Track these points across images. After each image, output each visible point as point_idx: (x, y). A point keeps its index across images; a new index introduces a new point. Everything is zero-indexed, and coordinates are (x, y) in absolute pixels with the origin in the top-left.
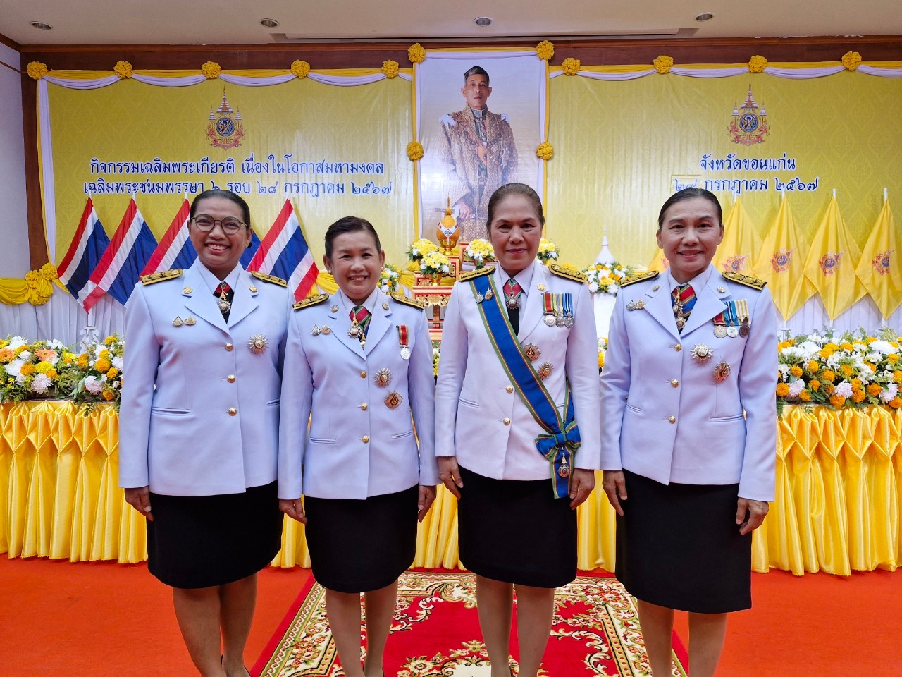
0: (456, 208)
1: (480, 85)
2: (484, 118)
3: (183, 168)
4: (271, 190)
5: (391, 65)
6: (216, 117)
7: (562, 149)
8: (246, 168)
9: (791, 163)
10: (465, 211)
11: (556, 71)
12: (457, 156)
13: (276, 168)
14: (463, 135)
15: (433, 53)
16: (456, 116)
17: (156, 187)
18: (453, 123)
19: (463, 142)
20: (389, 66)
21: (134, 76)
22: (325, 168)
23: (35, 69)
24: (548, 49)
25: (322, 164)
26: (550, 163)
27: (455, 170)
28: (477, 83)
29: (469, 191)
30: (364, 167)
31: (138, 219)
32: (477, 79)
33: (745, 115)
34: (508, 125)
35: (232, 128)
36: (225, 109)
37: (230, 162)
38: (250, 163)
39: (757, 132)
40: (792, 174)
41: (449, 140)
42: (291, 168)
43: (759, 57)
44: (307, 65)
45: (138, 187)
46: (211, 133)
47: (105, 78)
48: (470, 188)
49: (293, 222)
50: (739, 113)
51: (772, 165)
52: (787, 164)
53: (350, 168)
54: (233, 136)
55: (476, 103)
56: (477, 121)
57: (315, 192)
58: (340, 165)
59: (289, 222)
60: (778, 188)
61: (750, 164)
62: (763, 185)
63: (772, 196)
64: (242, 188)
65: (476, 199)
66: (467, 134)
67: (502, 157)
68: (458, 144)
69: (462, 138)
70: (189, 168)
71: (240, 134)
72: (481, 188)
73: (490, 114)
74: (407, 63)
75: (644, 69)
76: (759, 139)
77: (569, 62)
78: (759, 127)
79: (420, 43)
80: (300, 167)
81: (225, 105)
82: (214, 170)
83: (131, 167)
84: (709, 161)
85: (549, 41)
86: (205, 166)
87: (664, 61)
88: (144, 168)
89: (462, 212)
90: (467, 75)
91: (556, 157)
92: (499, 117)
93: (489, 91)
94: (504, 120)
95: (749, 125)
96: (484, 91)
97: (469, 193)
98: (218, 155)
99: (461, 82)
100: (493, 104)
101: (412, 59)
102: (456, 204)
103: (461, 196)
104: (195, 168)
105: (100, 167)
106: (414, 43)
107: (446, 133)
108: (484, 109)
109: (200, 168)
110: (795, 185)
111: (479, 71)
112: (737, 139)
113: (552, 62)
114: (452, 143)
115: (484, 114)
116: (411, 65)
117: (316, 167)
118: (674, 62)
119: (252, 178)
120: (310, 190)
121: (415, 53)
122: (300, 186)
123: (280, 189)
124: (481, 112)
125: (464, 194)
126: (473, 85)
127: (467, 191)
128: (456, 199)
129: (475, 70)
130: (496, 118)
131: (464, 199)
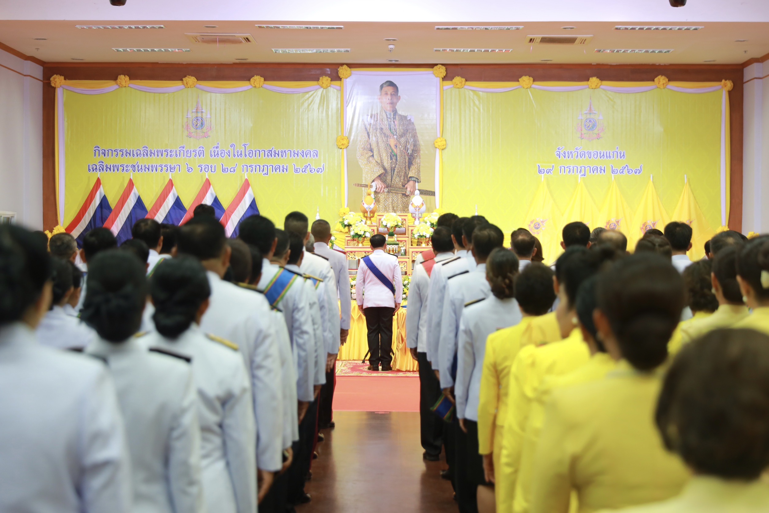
0: (374, 184)
1: (391, 95)
2: (394, 118)
3: (165, 154)
4: (232, 170)
5: (325, 80)
6: (192, 116)
7: (454, 142)
8: (213, 154)
9: (622, 154)
10: (381, 186)
11: (448, 86)
13: (236, 154)
14: (379, 130)
15: (355, 71)
17: (143, 168)
19: (379, 135)
21: (131, 86)
22: (273, 153)
23: (58, 80)
24: (442, 71)
25: (271, 151)
26: (444, 152)
27: (373, 156)
28: (389, 93)
30: (303, 153)
31: (135, 194)
32: (390, 90)
33: (588, 119)
34: (413, 124)
35: (203, 124)
36: (198, 110)
37: (202, 149)
38: (216, 150)
39: (596, 131)
40: (623, 162)
41: (368, 133)
42: (247, 154)
43: (595, 78)
44: (262, 79)
45: (129, 168)
46: (187, 128)
47: (109, 86)
48: (385, 169)
49: (250, 195)
50: (584, 117)
51: (608, 155)
52: (619, 155)
53: (292, 153)
54: (204, 130)
55: (388, 107)
56: (389, 120)
57: (266, 171)
58: (285, 152)
59: (247, 196)
60: (613, 172)
61: (592, 154)
62: (602, 170)
63: (609, 178)
64: (210, 169)
65: (389, 178)
66: (382, 129)
67: (409, 146)
68: (375, 137)
69: (378, 132)
70: (168, 153)
71: (209, 128)
72: (393, 170)
73: (399, 115)
75: (512, 85)
76: (598, 137)
77: (457, 79)
78: (597, 128)
79: (348, 65)
80: (254, 153)
81: (198, 107)
82: (189, 155)
83: (125, 153)
84: (562, 152)
85: (442, 67)
86: (182, 152)
87: (526, 80)
88: (135, 153)
89: (378, 187)
90: (382, 87)
91: (449, 148)
92: (405, 117)
93: (399, 98)
94: (410, 120)
95: (591, 126)
96: (395, 99)
97: (383, 173)
98: (192, 144)
99: (377, 92)
101: (341, 75)
102: (373, 181)
103: (377, 175)
104: (174, 153)
105: (101, 152)
106: (342, 65)
107: (366, 129)
108: (395, 112)
109: (178, 153)
110: (625, 170)
111: (391, 84)
112: (582, 136)
113: (444, 79)
114: (370, 136)
115: (395, 115)
116: (339, 79)
117: (266, 153)
118: (534, 81)
119: (217, 162)
120: (261, 169)
121: (343, 71)
122: (254, 167)
123: (239, 169)
124: (392, 114)
125: (379, 174)
126: (387, 94)
127: (382, 171)
128: (373, 178)
129: (388, 84)
130: (403, 118)
131: (380, 177)
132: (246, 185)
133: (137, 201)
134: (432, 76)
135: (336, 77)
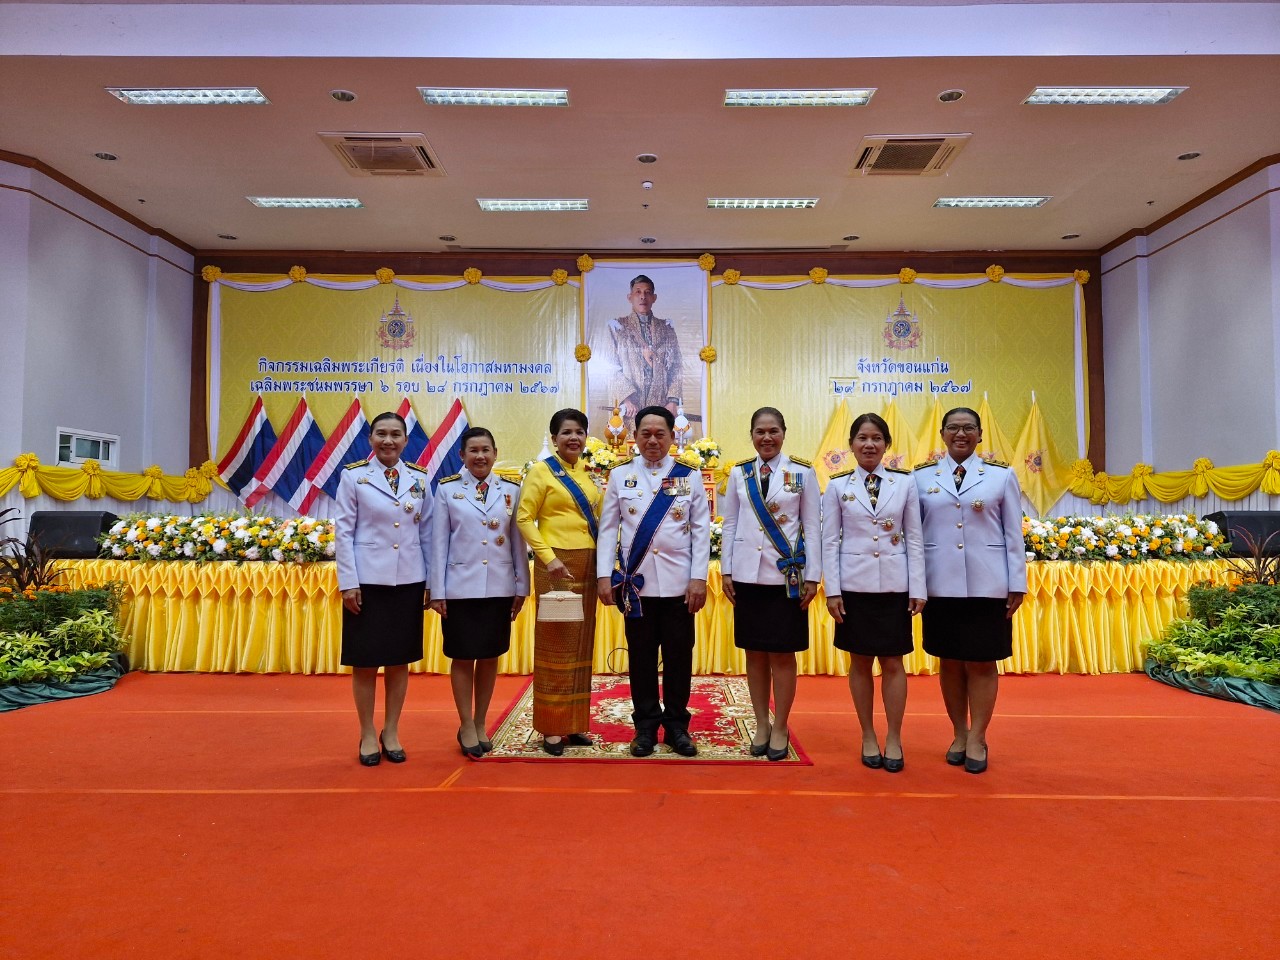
0: (623, 407)
1: (645, 293)
2: (650, 323)
3: (352, 368)
4: (440, 389)
5: (560, 274)
6: (388, 319)
7: (725, 352)
8: (415, 368)
9: (944, 367)
10: (632, 410)
11: (718, 281)
12: (623, 358)
13: (446, 368)
14: (629, 338)
15: (599, 263)
16: (622, 321)
17: (324, 386)
18: (620, 327)
19: (629, 344)
20: (559, 275)
21: (309, 280)
22: (494, 368)
23: (211, 272)
24: (710, 261)
25: (491, 365)
26: (713, 365)
27: (622, 371)
28: (642, 291)
29: (634, 390)
30: (533, 367)
31: (308, 417)
32: (643, 287)
33: (898, 322)
34: (673, 329)
35: (402, 331)
36: (397, 312)
37: (400, 362)
38: (420, 363)
39: (910, 337)
40: (946, 377)
41: (615, 343)
42: (460, 368)
43: (908, 269)
44: (480, 273)
45: (306, 386)
46: (382, 335)
47: (280, 282)
48: (637, 388)
49: (462, 420)
50: (894, 320)
51: (926, 368)
52: (940, 367)
53: (519, 368)
54: (404, 337)
55: (641, 309)
56: (643, 325)
57: (484, 391)
58: (509, 365)
59: (458, 421)
60: (932, 389)
61: (905, 367)
62: (918, 387)
63: (927, 398)
64: (412, 387)
65: (642, 399)
66: (633, 337)
67: (668, 359)
68: (625, 346)
69: (628, 341)
70: (358, 368)
71: (411, 335)
72: (647, 388)
73: (655, 319)
74: (576, 272)
75: (800, 280)
76: (912, 345)
77: (730, 272)
78: (912, 333)
79: (590, 255)
80: (469, 367)
81: (396, 308)
82: (384, 369)
83: (300, 367)
84: (865, 364)
85: (710, 254)
86: (375, 365)
87: (818, 272)
88: (313, 367)
89: (628, 410)
90: (633, 283)
91: (719, 359)
92: (664, 322)
93: (654, 298)
94: (669, 325)
95: (902, 331)
96: (649, 298)
97: (634, 393)
98: (388, 356)
99: (628, 290)
100: (657, 310)
101: (580, 268)
102: (622, 403)
103: (627, 395)
104: (364, 367)
105: (268, 366)
106: (582, 254)
107: (613, 336)
108: (649, 314)
109: (370, 368)
110: (949, 388)
111: (644, 279)
112: (891, 344)
113: (713, 272)
114: (619, 346)
115: (650, 319)
116: (579, 273)
117: (485, 367)
118: (829, 274)
119: (421, 379)
120: (479, 388)
121: (582, 263)
122: (469, 385)
123: (449, 388)
124: (647, 317)
125: (630, 393)
126: (639, 292)
127: (633, 390)
128: (623, 398)
129: (641, 279)
130: (661, 323)
131: (631, 398)
132: (457, 407)
134: (697, 269)
135: (573, 270)
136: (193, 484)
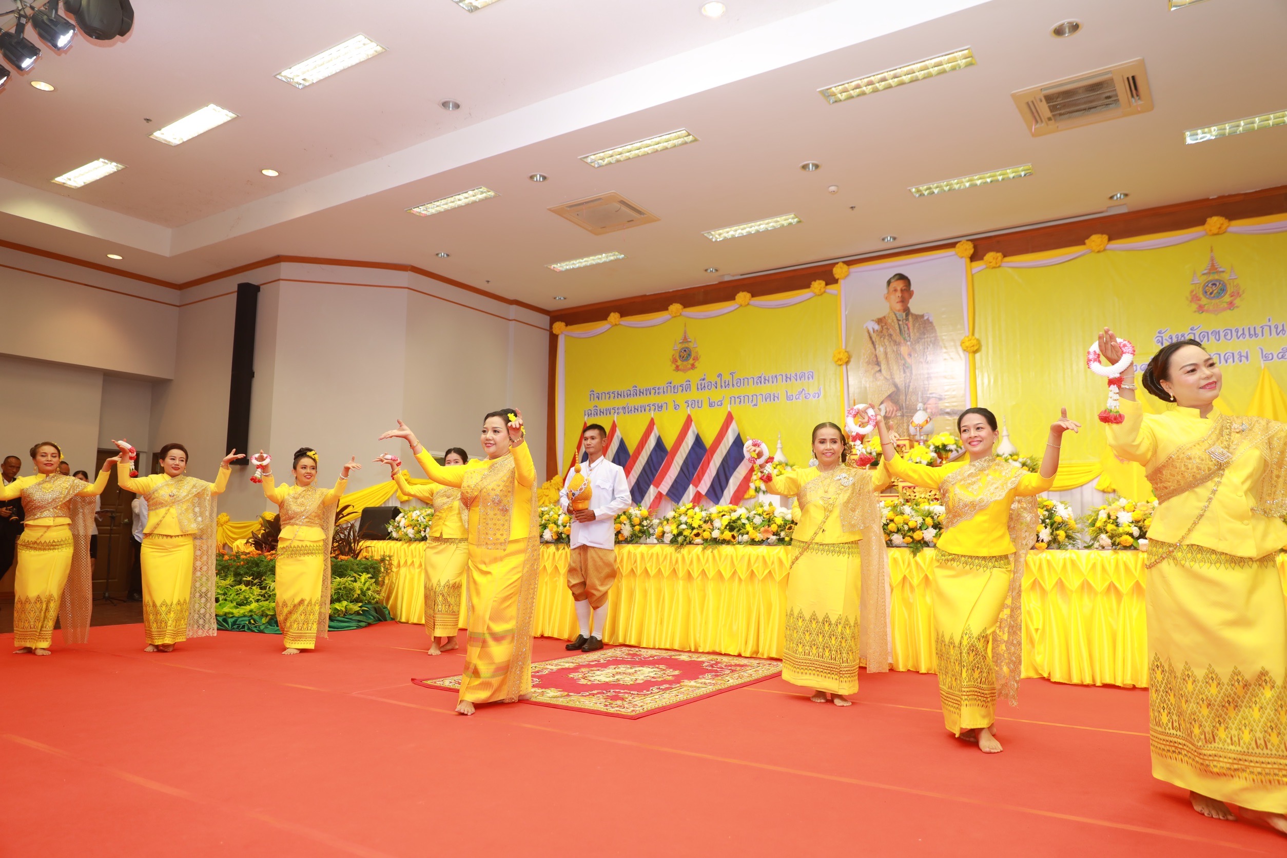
0: (883, 407)
1: (902, 291)
2: (907, 319)
3: (653, 392)
4: (719, 403)
5: (818, 285)
6: (679, 347)
7: (990, 340)
8: (699, 387)
9: (1280, 328)
10: (892, 409)
11: (978, 265)
12: (881, 357)
13: (723, 385)
14: (887, 337)
15: (855, 269)
16: (879, 321)
17: (633, 409)
18: (877, 327)
19: (887, 344)
21: (622, 323)
22: (763, 380)
23: (559, 327)
24: (968, 247)
25: (761, 377)
26: (978, 355)
27: (880, 371)
28: (899, 289)
30: (796, 376)
31: (618, 436)
32: (899, 285)
33: (1209, 282)
34: (931, 323)
35: (690, 355)
36: (685, 340)
37: (688, 383)
38: (703, 382)
39: (1227, 298)
40: (1282, 341)
41: (873, 343)
42: (735, 383)
43: (1215, 219)
44: (749, 295)
45: (621, 410)
46: (674, 361)
47: (600, 327)
48: (896, 386)
49: (734, 430)
50: (1200, 280)
51: (1252, 332)
52: (1274, 330)
53: (784, 378)
54: (691, 361)
55: (899, 306)
56: (901, 323)
57: (754, 402)
58: (776, 377)
59: (730, 431)
60: (1264, 357)
61: (1222, 334)
62: (1243, 357)
64: (696, 403)
65: (902, 397)
66: (890, 336)
67: (927, 354)
68: (882, 346)
69: (886, 340)
70: (656, 391)
71: (696, 359)
73: (912, 315)
75: (1075, 252)
76: (1231, 305)
77: (990, 256)
78: (1229, 293)
79: (845, 262)
80: (742, 381)
81: (685, 337)
82: (676, 391)
83: (616, 395)
84: (1165, 336)
85: (968, 240)
86: (669, 388)
87: (1097, 240)
88: (625, 394)
89: (888, 409)
90: (889, 282)
91: (984, 349)
92: (922, 316)
93: (911, 294)
94: (928, 319)
95: (1215, 292)
96: (906, 295)
97: (894, 392)
98: (679, 378)
99: (884, 289)
100: (914, 306)
101: (837, 276)
102: (882, 403)
103: (887, 394)
104: (661, 390)
105: (595, 396)
106: (837, 263)
107: (871, 338)
108: (907, 310)
109: (665, 390)
111: (901, 277)
112: (1201, 309)
113: (974, 258)
114: (877, 346)
115: (907, 315)
116: (835, 281)
117: (755, 380)
118: (1110, 239)
119: (704, 395)
120: (750, 400)
121: (838, 271)
122: (742, 398)
123: (726, 402)
124: (904, 314)
125: (889, 393)
126: (896, 290)
127: (892, 389)
128: (882, 399)
129: (897, 277)
130: (918, 318)
131: (890, 397)
132: (730, 418)
133: (620, 445)
134: (957, 258)
135: (831, 280)
136: (547, 494)
